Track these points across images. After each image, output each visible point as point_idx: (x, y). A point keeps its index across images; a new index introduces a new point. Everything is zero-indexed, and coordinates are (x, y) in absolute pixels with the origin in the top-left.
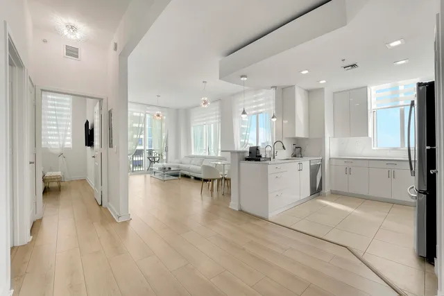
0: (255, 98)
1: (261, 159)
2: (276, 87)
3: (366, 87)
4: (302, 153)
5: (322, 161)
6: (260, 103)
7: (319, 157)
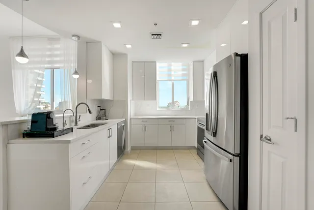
0: (50, 50)
1: (55, 133)
2: (79, 37)
3: (155, 62)
4: (107, 115)
5: (125, 122)
6: (56, 56)
7: (122, 118)
